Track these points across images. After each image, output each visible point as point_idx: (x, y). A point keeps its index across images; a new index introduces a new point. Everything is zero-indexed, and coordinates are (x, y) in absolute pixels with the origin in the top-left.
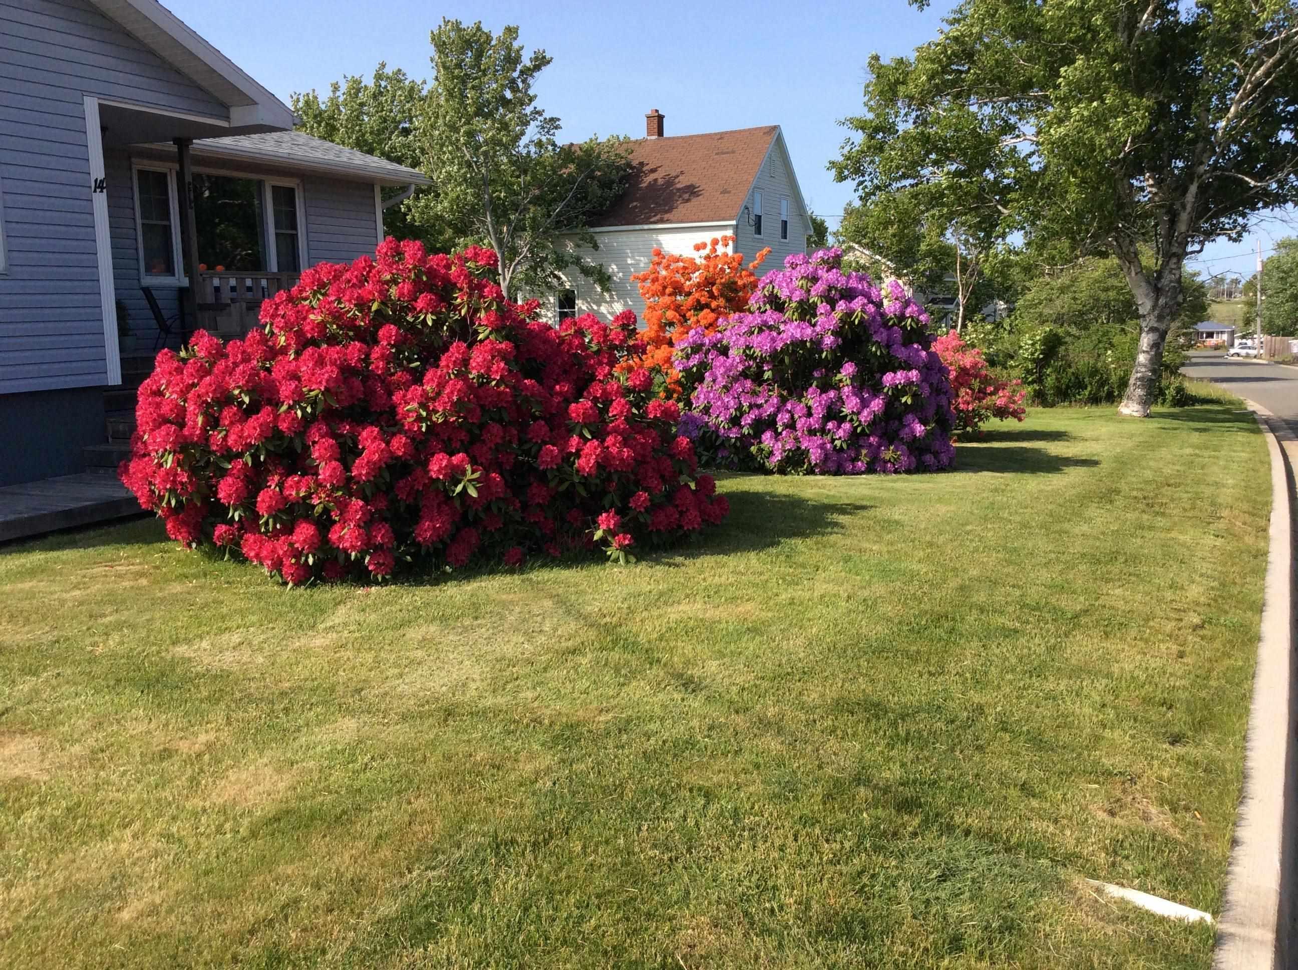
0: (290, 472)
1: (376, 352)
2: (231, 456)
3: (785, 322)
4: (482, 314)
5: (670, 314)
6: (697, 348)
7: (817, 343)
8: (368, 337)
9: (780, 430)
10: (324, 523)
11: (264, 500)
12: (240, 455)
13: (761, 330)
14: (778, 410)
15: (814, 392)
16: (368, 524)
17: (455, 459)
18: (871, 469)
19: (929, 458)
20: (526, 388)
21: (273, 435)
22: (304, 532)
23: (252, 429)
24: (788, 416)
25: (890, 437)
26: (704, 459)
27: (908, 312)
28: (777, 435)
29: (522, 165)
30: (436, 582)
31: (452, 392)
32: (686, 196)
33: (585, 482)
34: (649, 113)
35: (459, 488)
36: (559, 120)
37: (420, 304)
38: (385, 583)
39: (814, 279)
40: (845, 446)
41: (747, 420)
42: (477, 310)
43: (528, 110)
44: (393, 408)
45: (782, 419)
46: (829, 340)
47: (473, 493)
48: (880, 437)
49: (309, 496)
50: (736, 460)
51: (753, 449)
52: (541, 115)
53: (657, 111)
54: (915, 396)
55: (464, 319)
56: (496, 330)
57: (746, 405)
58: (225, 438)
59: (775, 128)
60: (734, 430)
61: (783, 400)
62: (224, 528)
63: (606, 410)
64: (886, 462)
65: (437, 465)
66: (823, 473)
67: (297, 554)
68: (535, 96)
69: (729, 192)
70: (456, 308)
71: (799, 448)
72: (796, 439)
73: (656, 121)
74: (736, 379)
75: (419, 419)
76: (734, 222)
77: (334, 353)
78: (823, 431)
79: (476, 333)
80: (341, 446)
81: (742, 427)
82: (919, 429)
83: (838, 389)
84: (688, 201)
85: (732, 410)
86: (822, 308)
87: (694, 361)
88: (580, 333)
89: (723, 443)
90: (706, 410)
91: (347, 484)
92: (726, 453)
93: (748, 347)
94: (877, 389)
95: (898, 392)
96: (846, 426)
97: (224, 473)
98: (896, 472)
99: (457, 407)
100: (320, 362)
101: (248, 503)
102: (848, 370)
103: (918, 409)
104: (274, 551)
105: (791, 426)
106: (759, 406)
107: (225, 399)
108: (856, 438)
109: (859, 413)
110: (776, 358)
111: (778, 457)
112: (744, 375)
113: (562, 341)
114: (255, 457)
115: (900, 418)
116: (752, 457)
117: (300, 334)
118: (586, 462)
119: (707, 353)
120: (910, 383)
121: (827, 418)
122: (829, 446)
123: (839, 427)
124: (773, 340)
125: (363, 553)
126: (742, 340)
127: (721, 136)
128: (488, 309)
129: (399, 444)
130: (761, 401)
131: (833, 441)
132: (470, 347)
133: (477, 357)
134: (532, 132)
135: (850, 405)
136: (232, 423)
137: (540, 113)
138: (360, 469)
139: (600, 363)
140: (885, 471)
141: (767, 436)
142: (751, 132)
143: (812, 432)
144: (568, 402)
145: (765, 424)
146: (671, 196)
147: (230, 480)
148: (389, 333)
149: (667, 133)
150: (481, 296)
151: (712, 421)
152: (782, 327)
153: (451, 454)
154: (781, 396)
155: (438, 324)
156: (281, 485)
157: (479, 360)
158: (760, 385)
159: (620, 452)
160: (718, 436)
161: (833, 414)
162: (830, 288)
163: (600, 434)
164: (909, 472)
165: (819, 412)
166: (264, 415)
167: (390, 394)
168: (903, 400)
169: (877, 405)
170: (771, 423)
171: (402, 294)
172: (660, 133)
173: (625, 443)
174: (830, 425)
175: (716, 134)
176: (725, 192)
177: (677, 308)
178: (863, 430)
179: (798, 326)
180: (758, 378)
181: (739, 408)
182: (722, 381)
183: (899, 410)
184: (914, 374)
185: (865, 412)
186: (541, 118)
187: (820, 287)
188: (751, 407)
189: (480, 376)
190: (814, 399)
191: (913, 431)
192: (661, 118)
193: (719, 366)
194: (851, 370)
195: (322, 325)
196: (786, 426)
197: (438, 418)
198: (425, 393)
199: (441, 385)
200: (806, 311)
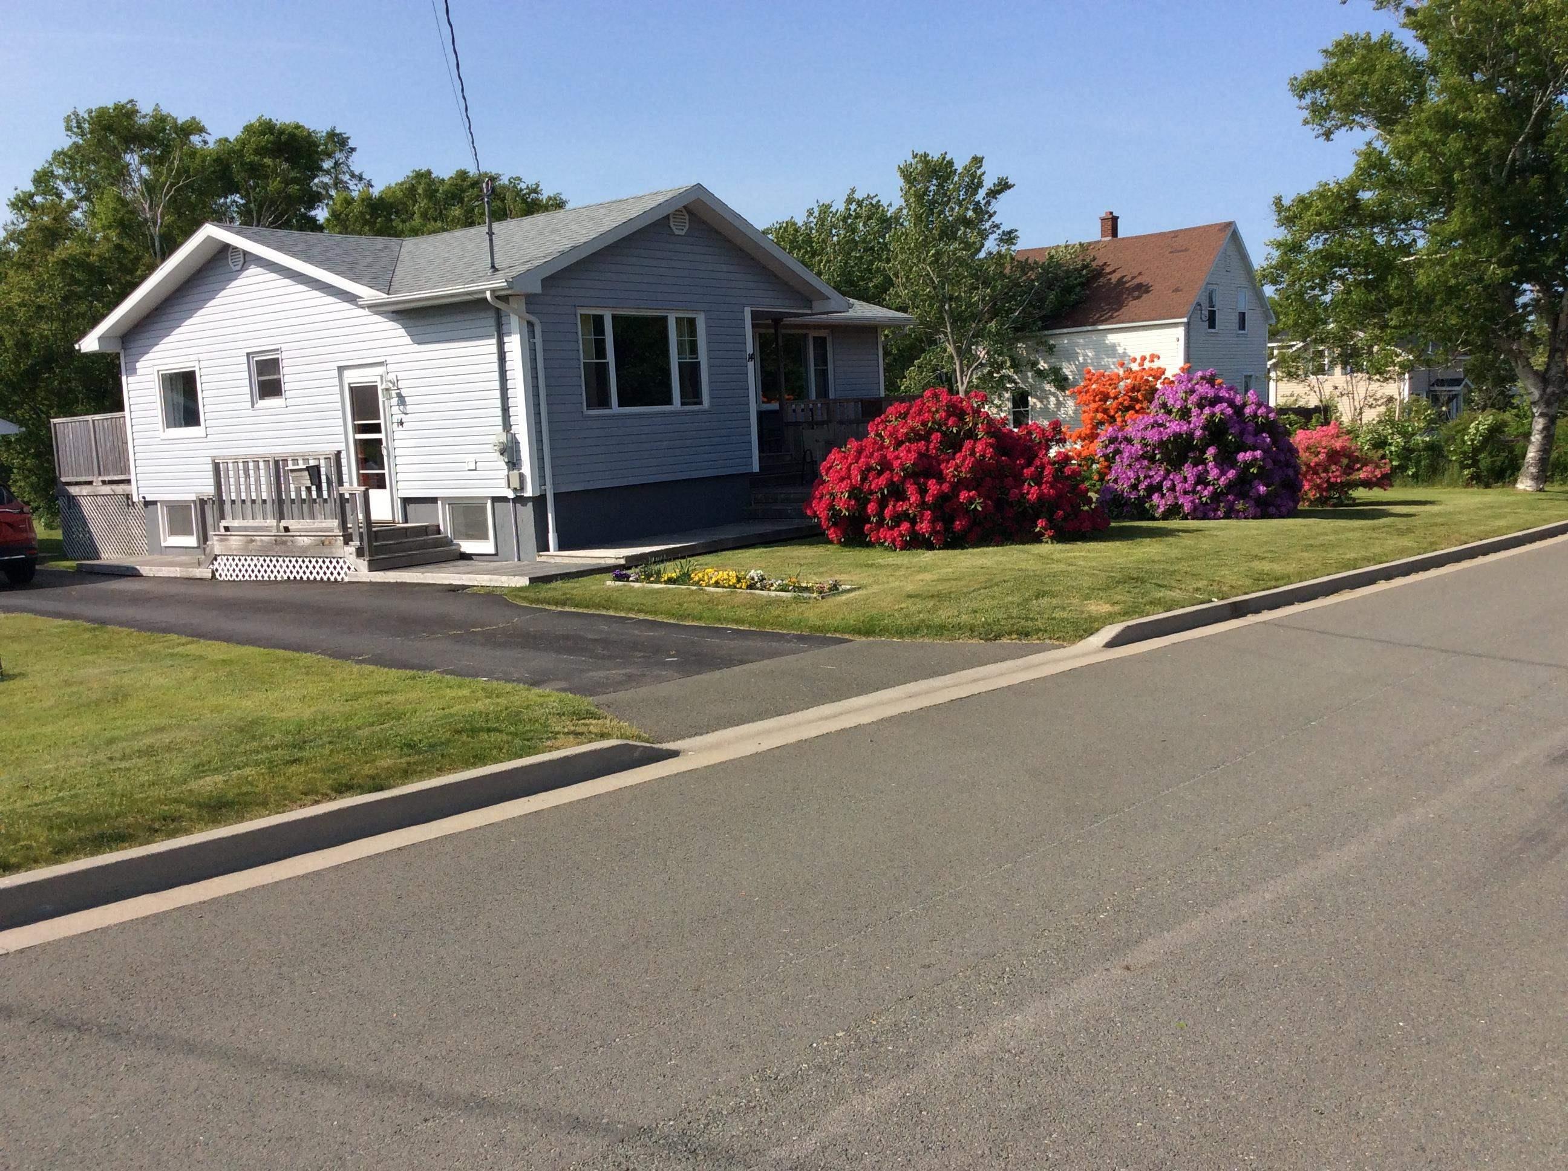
0: (897, 501)
1: (932, 446)
2: (871, 493)
3: (1170, 421)
4: (980, 426)
5: (1100, 416)
6: (1113, 440)
7: (1191, 435)
8: (926, 437)
9: (1165, 491)
10: (913, 522)
11: (887, 512)
12: (876, 493)
13: (1153, 427)
14: (1165, 479)
15: (1189, 466)
16: (933, 522)
17: (971, 494)
18: (1227, 516)
19: (1272, 510)
20: (1003, 461)
21: (891, 484)
22: (905, 526)
23: (882, 481)
24: (1170, 482)
25: (1242, 495)
26: (1115, 513)
27: (1259, 412)
28: (1163, 496)
29: (981, 276)
30: (962, 549)
31: (969, 462)
32: (1136, 294)
33: (1032, 506)
34: (1103, 215)
35: (973, 507)
36: (1016, 231)
37: (950, 423)
38: (940, 549)
39: (1192, 391)
40: (1209, 501)
41: (1142, 486)
42: (977, 424)
43: (987, 225)
44: (941, 471)
45: (1167, 484)
46: (1198, 433)
47: (979, 508)
48: (1235, 496)
49: (907, 510)
50: (1135, 512)
51: (1147, 505)
52: (999, 228)
53: (1111, 213)
54: (1260, 467)
55: (971, 428)
56: (987, 433)
57: (1142, 477)
58: (870, 485)
59: (1230, 224)
60: (1134, 493)
61: (1168, 472)
62: (869, 526)
63: (1042, 472)
64: (1238, 511)
65: (963, 496)
66: (1193, 519)
67: (902, 536)
68: (995, 212)
69: (1181, 290)
70: (966, 423)
71: (1177, 503)
72: (1176, 498)
73: (1110, 223)
74: (1137, 460)
75: (954, 476)
76: (1185, 320)
77: (914, 446)
78: (1194, 492)
79: (977, 435)
80: (920, 488)
81: (1139, 491)
82: (1262, 489)
83: (1206, 464)
84: (1138, 297)
85: (1133, 480)
86: (1195, 411)
87: (1110, 450)
88: (1030, 433)
89: (1126, 502)
90: (1116, 481)
91: (923, 504)
92: (1129, 509)
93: (1143, 439)
94: (1233, 464)
95: (1248, 465)
96: (1211, 488)
97: (869, 501)
98: (1246, 518)
99: (971, 470)
100: (909, 451)
101: (880, 515)
102: (1210, 452)
103: (1264, 476)
104: (892, 534)
105: (1173, 489)
106: (1151, 477)
107: (869, 469)
108: (1216, 497)
109: (1218, 479)
110: (1162, 444)
111: (1162, 509)
112: (1143, 457)
113: (1020, 437)
114: (882, 494)
115: (1250, 483)
116: (1147, 511)
117: (896, 438)
118: (1033, 496)
119: (1120, 444)
120: (1255, 459)
121: (1197, 483)
122: (1197, 501)
123: (1205, 489)
124: (1160, 433)
125: (931, 535)
126: (1139, 434)
127: (1175, 234)
128: (982, 423)
129: (945, 487)
130: (1152, 473)
131: (1200, 498)
132: (975, 443)
133: (979, 447)
134: (991, 245)
135: (1213, 474)
136: (873, 479)
137: (997, 226)
138: (929, 499)
139: (1040, 449)
140: (1237, 518)
141: (1156, 497)
142: (1205, 229)
143: (1186, 492)
144: (1023, 468)
145: (1153, 489)
146: (1121, 293)
147: (872, 504)
148: (936, 437)
149: (1121, 234)
150: (979, 417)
151: (1118, 487)
152: (1168, 425)
153: (970, 491)
154: (1166, 469)
155: (958, 432)
156: (894, 506)
157: (980, 448)
158: (1153, 464)
159: (1049, 492)
160: (1123, 498)
161: (1201, 480)
162: (1201, 398)
163: (1039, 484)
164: (1255, 517)
165: (1191, 480)
166: (887, 474)
167: (940, 465)
168: (1251, 471)
169: (1231, 474)
170: (1158, 488)
171: (941, 417)
172: (1114, 233)
173: (1052, 487)
174: (1199, 488)
175: (1170, 232)
176: (1177, 290)
177: (1105, 411)
178: (1221, 490)
179: (1178, 424)
180: (1152, 459)
181: (1138, 478)
182: (1126, 462)
183: (1249, 478)
184: (1258, 453)
185: (1223, 479)
186: (1000, 231)
187: (1194, 398)
188: (1145, 477)
189: (980, 456)
190: (1189, 471)
191: (1258, 490)
192: (1115, 220)
193: (1127, 450)
194: (1213, 451)
195: (907, 434)
196: (1169, 489)
197: (963, 475)
198: (956, 463)
199: (964, 460)
200: (1185, 413)
